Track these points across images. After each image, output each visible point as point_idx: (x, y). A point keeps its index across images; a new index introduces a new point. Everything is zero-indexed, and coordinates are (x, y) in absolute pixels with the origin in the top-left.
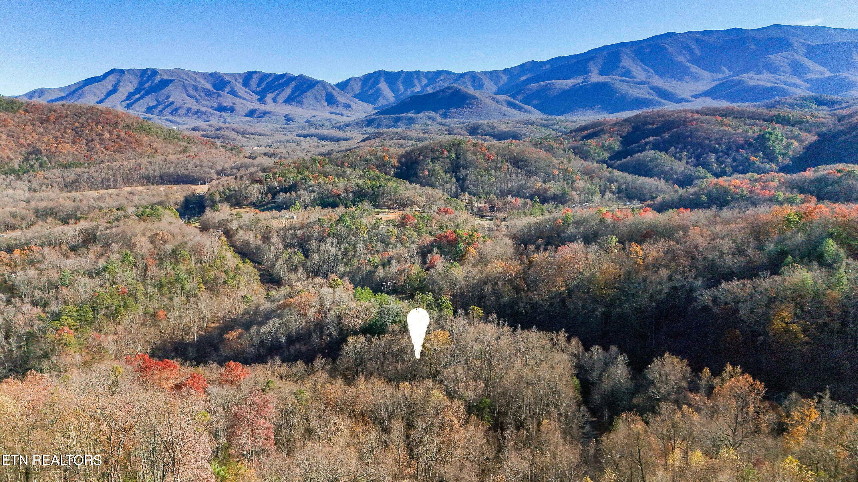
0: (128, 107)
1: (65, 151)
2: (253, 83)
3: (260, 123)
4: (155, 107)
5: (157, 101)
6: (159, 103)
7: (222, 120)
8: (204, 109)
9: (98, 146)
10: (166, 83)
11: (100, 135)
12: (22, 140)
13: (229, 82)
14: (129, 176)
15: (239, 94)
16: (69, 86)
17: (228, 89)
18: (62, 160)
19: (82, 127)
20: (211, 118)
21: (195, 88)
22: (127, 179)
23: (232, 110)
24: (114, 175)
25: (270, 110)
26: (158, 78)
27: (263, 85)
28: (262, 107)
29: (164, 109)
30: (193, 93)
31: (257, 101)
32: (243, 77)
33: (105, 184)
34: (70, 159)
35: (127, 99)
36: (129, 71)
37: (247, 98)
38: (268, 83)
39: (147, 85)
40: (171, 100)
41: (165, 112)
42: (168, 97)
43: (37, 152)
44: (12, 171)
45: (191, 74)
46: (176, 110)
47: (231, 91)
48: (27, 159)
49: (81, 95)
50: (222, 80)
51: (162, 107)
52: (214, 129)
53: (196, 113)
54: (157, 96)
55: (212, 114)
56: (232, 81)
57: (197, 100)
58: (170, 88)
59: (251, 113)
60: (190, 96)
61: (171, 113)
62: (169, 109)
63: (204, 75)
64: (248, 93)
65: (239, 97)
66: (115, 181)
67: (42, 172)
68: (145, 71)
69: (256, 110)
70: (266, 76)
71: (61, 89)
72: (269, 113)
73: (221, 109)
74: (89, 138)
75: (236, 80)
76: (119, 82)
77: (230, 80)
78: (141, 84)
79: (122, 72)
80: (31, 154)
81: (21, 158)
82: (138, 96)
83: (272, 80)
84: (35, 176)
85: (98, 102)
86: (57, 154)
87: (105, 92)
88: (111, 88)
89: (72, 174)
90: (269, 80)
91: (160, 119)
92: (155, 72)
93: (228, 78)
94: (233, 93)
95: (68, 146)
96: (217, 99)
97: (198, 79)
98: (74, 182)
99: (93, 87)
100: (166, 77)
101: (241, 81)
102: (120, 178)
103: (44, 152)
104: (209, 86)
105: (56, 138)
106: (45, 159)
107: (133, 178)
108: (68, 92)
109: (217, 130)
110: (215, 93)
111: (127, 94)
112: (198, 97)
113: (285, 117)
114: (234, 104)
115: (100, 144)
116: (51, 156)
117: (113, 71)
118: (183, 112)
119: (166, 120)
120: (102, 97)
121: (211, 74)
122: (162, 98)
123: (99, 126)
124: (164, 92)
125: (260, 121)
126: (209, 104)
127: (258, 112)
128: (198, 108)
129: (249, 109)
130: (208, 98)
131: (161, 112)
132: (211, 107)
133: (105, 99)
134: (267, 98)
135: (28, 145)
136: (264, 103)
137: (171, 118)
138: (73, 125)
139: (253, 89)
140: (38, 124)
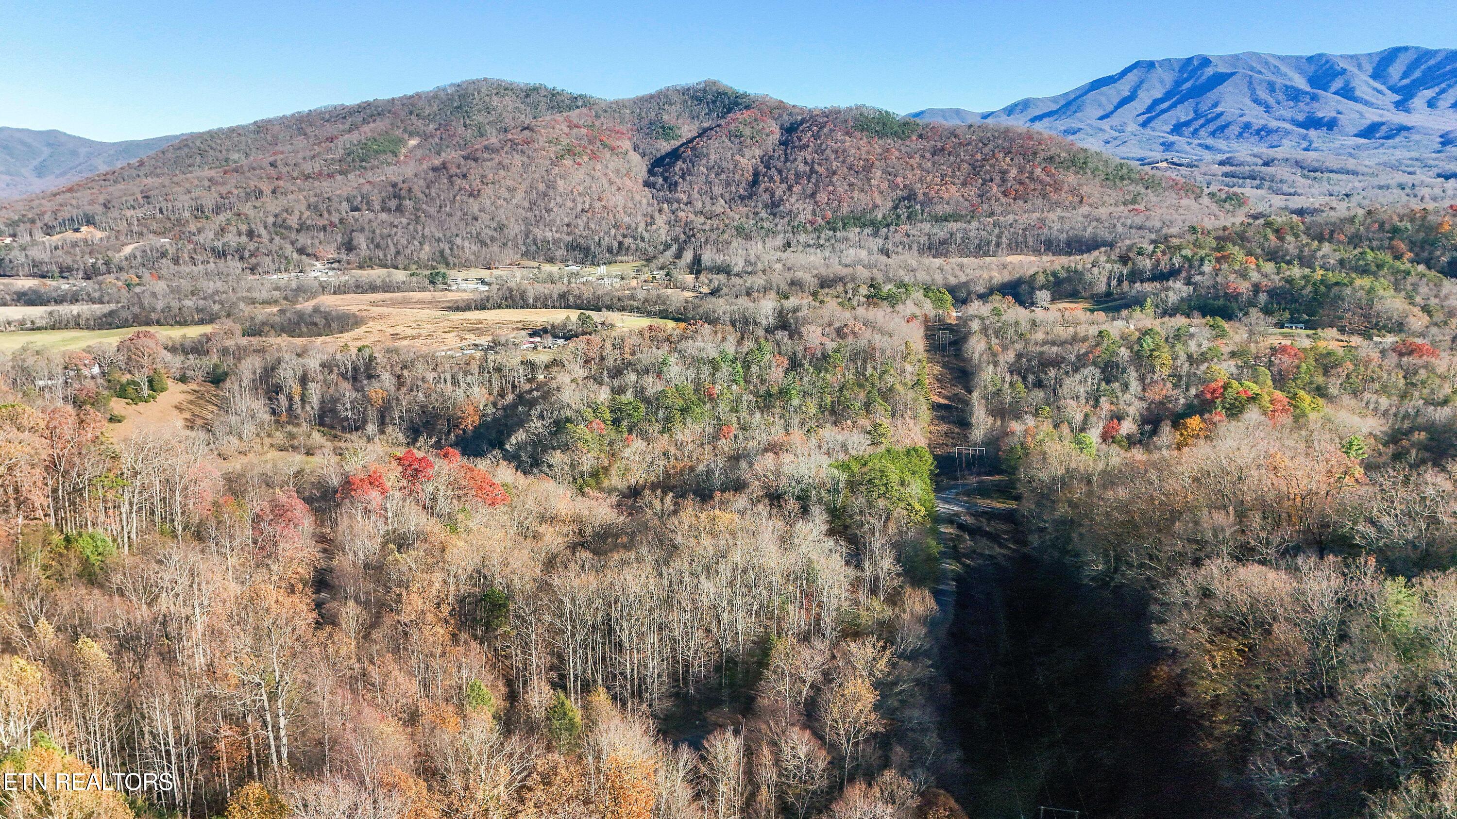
0: (1144, 125)
1: (946, 196)
2: (1395, 71)
3: (1382, 151)
4: (1187, 124)
5: (1195, 111)
6: (1198, 115)
7: (1305, 144)
8: (1274, 124)
9: (995, 189)
10: (1220, 79)
11: (1004, 173)
12: (899, 180)
13: (1344, 71)
14: (1020, 239)
15: (1358, 93)
16: (1067, 94)
17: (1337, 84)
18: (940, 209)
19: (984, 160)
20: (1284, 141)
21: (1271, 87)
22: (1017, 243)
23: (1331, 125)
24: (999, 237)
25: (1410, 124)
26: (1209, 71)
27: (1417, 74)
28: (1401, 118)
29: (1202, 126)
30: (1263, 94)
31: (1392, 107)
32: (1376, 59)
33: (982, 249)
34: (948, 209)
35: (1149, 110)
36: (1161, 62)
37: (1374, 100)
38: (1429, 68)
39: (1188, 85)
40: (1219, 109)
41: (1202, 133)
42: (1215, 105)
43: (911, 197)
44: (873, 224)
45: (1272, 61)
46: (1222, 128)
47: (1342, 88)
48: (896, 207)
49: (1079, 108)
50: (1331, 67)
51: (1202, 121)
52: (1260, 162)
53: (1258, 132)
54: (1197, 104)
55: (1287, 133)
56: (1351, 68)
57: (1268, 109)
58: (1226, 88)
59: (1369, 131)
60: (1257, 101)
61: (1213, 134)
62: (1212, 127)
63: (1296, 62)
64: (1379, 92)
65: (1356, 100)
66: (998, 245)
67: (908, 227)
68: (1189, 60)
69: (1383, 124)
70: (1425, 55)
71: (1054, 100)
72: (1407, 129)
73: (1312, 123)
74: (988, 177)
75: (1359, 67)
76: (1142, 82)
77: (1345, 66)
78: (1178, 83)
79: (1151, 65)
80: (904, 199)
81: (889, 205)
82: (1165, 105)
83: (1439, 63)
84: (896, 231)
85: (1102, 118)
86: (936, 200)
87: (1116, 101)
88: (1127, 93)
89: (941, 232)
90: (1432, 62)
91: (1189, 144)
92: (1205, 62)
93: (1343, 64)
94: (1347, 93)
95: (953, 189)
96: (1307, 104)
97: (1284, 69)
98: (943, 243)
99: (1102, 94)
100: (1222, 69)
101: (1369, 68)
102: (1005, 241)
103: (920, 197)
104: (1301, 83)
105: (943, 177)
106: (918, 207)
107: (1025, 241)
108: (1062, 102)
109: (1266, 164)
110: (1307, 93)
111: (1149, 102)
112: (1271, 101)
113: (1441, 136)
114: (1339, 113)
115: (999, 186)
116: (928, 201)
117: (1137, 65)
118: (1235, 129)
119: (1200, 145)
120: (1110, 108)
121: (1310, 59)
122: (1203, 108)
123: (1007, 159)
124: (1212, 96)
125: (1383, 145)
126: (1288, 114)
127: (1384, 129)
128: (1265, 122)
129: (1368, 122)
130: (1292, 103)
131: (1195, 132)
132: (1294, 122)
133: (1112, 113)
134: (1415, 100)
135: (905, 186)
136: (1407, 111)
137: (1210, 141)
138: (973, 156)
139: (1391, 83)
140: (928, 155)
